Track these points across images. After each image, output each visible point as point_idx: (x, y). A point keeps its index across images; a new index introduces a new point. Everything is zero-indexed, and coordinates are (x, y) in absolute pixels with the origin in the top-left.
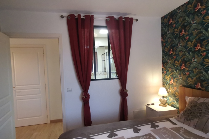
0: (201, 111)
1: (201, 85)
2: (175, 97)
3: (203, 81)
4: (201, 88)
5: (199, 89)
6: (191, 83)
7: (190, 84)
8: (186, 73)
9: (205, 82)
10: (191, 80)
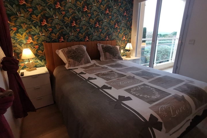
0: (81, 53)
1: (64, 39)
2: (38, 56)
3: (65, 35)
4: (64, 41)
5: (63, 42)
6: (55, 38)
7: (54, 40)
8: (48, 29)
9: (66, 36)
10: (55, 36)
